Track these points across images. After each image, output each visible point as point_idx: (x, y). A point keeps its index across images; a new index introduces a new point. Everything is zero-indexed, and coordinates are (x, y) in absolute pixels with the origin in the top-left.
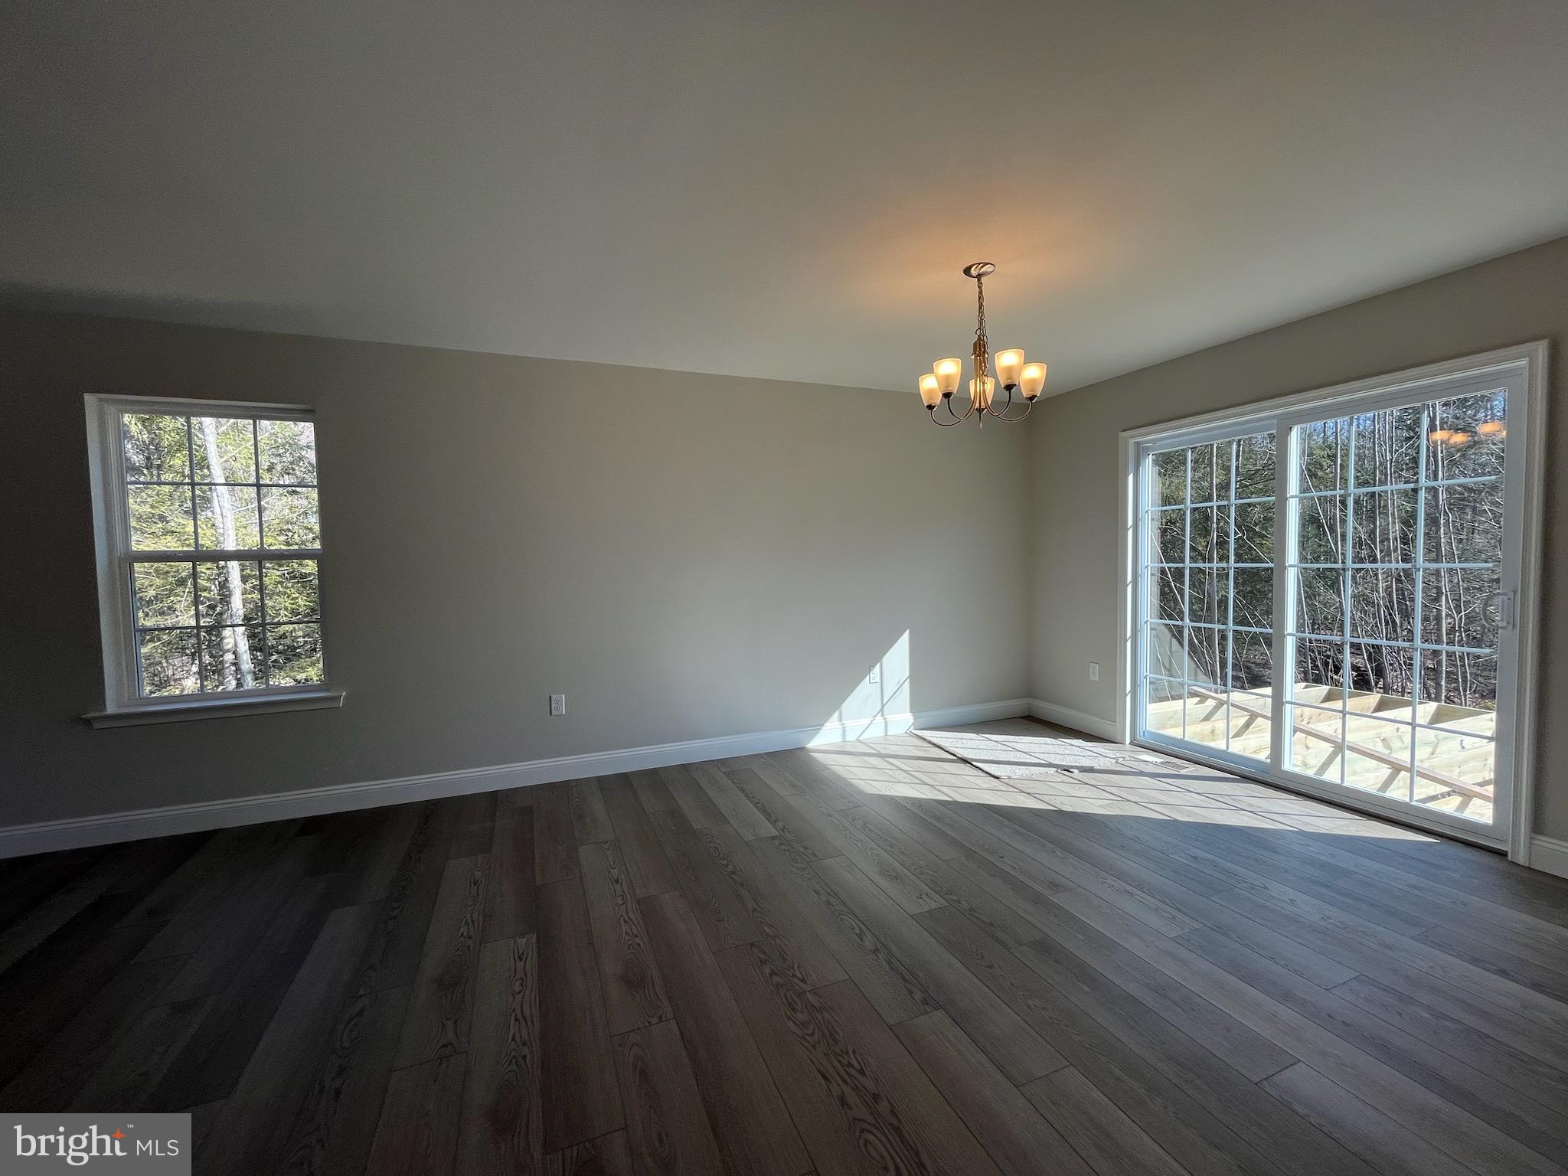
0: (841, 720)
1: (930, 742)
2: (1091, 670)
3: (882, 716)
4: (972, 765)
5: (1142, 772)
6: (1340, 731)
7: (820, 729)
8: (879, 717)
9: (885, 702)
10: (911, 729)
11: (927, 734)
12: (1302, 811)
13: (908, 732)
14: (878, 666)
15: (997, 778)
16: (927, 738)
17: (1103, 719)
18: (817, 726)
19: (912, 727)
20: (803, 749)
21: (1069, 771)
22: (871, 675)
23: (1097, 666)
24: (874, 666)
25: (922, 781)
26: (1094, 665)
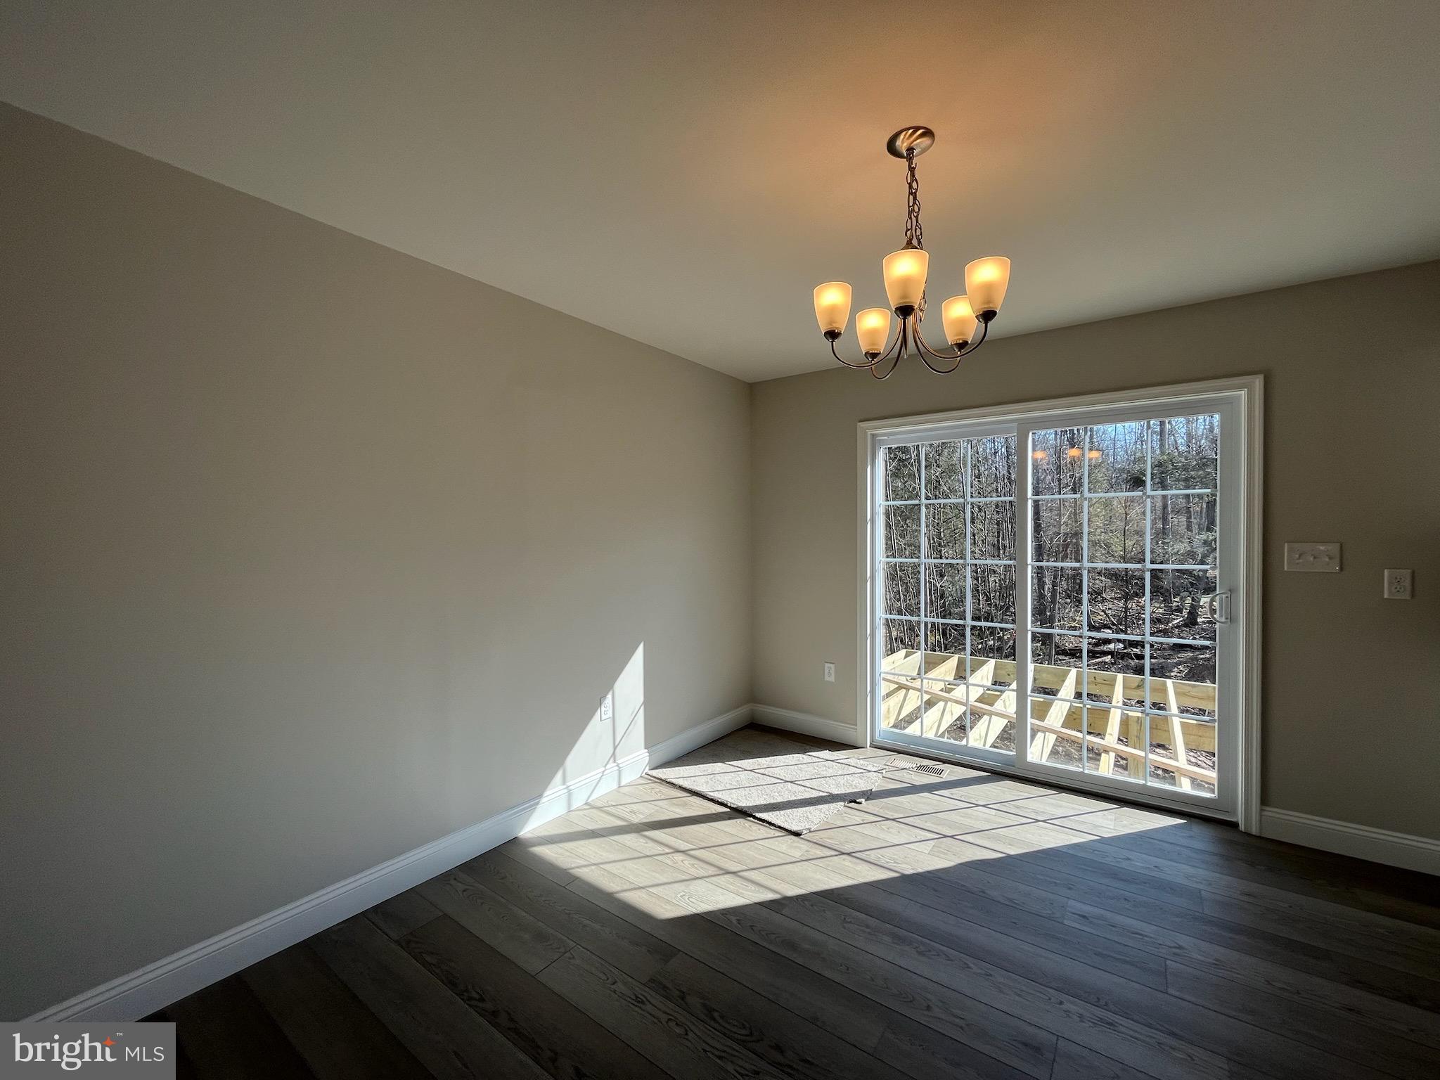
0: (564, 782)
1: (681, 788)
2: (826, 671)
3: (615, 761)
4: (755, 817)
5: (915, 786)
6: (965, 695)
7: (538, 803)
8: (611, 764)
9: (616, 744)
10: (647, 770)
11: (671, 774)
12: (1018, 796)
13: (644, 774)
14: (609, 696)
15: (797, 834)
16: (674, 781)
17: (837, 721)
18: (532, 798)
19: (647, 768)
20: (515, 841)
21: (855, 802)
22: (603, 709)
23: (832, 666)
24: (605, 697)
25: (721, 869)
26: (829, 665)
